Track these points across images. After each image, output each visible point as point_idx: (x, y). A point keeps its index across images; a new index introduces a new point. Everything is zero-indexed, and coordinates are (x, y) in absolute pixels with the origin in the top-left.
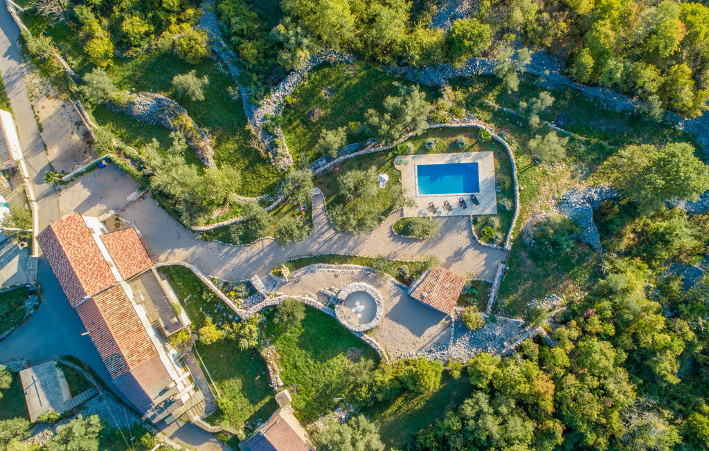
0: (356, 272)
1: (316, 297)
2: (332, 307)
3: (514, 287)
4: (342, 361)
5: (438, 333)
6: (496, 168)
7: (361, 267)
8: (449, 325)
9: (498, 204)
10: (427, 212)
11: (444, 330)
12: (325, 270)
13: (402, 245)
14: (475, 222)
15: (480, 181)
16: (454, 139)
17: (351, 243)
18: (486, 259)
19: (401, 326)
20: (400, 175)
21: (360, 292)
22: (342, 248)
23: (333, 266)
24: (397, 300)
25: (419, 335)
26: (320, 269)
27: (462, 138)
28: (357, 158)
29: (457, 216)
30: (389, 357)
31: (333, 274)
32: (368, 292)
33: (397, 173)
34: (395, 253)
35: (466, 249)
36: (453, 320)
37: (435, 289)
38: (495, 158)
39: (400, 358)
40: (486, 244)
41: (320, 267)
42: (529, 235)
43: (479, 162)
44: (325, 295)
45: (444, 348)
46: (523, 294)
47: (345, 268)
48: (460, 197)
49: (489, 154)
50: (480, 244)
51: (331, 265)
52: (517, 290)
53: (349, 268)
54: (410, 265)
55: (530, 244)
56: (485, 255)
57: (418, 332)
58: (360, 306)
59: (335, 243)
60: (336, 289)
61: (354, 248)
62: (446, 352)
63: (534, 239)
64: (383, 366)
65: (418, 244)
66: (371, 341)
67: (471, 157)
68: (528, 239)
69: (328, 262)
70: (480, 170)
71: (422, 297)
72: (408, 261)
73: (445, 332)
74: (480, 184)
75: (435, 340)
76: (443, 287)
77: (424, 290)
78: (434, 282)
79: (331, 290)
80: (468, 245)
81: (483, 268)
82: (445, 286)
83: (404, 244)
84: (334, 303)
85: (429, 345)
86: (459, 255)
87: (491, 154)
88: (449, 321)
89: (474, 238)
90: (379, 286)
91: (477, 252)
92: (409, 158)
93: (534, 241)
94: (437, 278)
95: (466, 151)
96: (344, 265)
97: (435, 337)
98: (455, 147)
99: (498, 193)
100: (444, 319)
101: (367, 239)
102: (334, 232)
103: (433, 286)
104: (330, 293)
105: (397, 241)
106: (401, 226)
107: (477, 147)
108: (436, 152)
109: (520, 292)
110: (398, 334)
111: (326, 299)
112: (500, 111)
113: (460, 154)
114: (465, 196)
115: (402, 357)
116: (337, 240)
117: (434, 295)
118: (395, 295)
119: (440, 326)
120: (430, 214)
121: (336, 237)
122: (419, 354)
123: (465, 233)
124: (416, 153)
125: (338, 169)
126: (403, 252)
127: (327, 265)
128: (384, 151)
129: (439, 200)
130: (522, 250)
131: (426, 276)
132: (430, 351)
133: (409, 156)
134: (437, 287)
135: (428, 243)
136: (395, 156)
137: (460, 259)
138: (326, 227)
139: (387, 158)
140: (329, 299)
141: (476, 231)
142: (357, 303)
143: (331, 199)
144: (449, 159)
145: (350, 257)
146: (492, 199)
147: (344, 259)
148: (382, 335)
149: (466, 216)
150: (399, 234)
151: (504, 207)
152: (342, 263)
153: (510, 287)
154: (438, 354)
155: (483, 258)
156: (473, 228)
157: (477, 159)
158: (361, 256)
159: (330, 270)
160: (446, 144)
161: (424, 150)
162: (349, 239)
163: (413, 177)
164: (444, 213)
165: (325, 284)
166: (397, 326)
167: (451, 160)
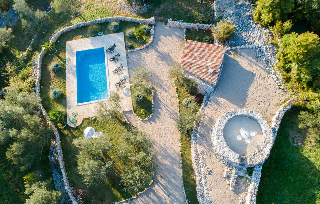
0: (200, 149)
1: (242, 195)
2: (250, 171)
3: (186, 13)
4: (310, 150)
5: (245, 59)
6: (82, 38)
7: (193, 146)
8: (235, 51)
9: (115, 32)
10: (125, 88)
11: (241, 55)
12: (205, 188)
13: (163, 108)
14: (131, 47)
15: (93, 48)
16: (52, 74)
17: (167, 162)
18: (165, 36)
19: (249, 93)
20: (88, 119)
21: (224, 136)
22: (175, 173)
23: (197, 179)
24: (222, 100)
25: (254, 75)
26: (206, 195)
27: (51, 66)
28: (67, 169)
29: (127, 62)
30: (287, 100)
31: (209, 177)
32: (223, 127)
33: (86, 122)
34: (171, 114)
35: (158, 52)
36: (229, 48)
37: (202, 64)
38: (72, 39)
39: (283, 89)
40: (152, 37)
41: (203, 195)
42: (140, 9)
43: (75, 51)
44: (237, 183)
45: (260, 50)
46: (191, 6)
47: (197, 163)
48: (109, 61)
49: (68, 44)
50: (152, 42)
51: (197, 183)
52: (189, 11)
53: (198, 159)
54: (181, 98)
55: (147, 7)
56: (162, 37)
57: (251, 76)
58: (242, 134)
59: (170, 182)
60: (226, 170)
61: (172, 158)
62: (264, 47)
63: (143, 5)
64: (301, 103)
65: (158, 93)
66: (277, 119)
67: (71, 58)
68: (144, 9)
69: (194, 187)
70: (83, 49)
71: (214, 73)
72: (178, 100)
73: (243, 54)
74: (96, 47)
75: (254, 60)
76: (199, 57)
77: (206, 73)
78: (196, 66)
79: (228, 177)
80: (154, 51)
81: (174, 37)
82: (198, 56)
83: (161, 106)
84: (244, 169)
85: (260, 65)
86: (164, 57)
87: (68, 43)
88: (231, 52)
89: (147, 47)
90: (212, 121)
91: (160, 43)
92: (70, 113)
93: (145, 5)
94: (191, 64)
95: (65, 62)
96: (194, 166)
97: (251, 61)
98: (61, 72)
99: (104, 34)
100: (230, 56)
101: (160, 145)
102: (156, 186)
103: (200, 66)
104: (233, 177)
105: (159, 114)
106: (142, 111)
107: (61, 55)
108: (65, 87)
109: (190, 8)
110: (259, 95)
111: (242, 181)
112: (33, 46)
113: (67, 66)
114: (108, 57)
115: (282, 87)
116: (165, 180)
117: (209, 64)
118: (218, 103)
119: (238, 59)
120: (128, 85)
121: (163, 182)
122: (273, 72)
123: (143, 54)
124: (65, 106)
125: (80, 191)
126: (170, 106)
127: (198, 188)
128: (61, 140)
129: (112, 79)
130: (153, 12)
131: (191, 74)
132: (267, 62)
133: (68, 113)
134: (201, 62)
135: (157, 84)
136: (68, 128)
137: (169, 55)
138: (152, 196)
139: (70, 135)
140: (241, 177)
141: (140, 46)
142: (239, 138)
143: (117, 193)
144: (72, 76)
145: (183, 162)
146: (110, 37)
147: (187, 169)
148: (265, 110)
149: (127, 55)
150: (151, 112)
151: (116, 26)
152: (192, 170)
153: (187, 16)
154: (268, 54)
155: (165, 38)
156: (138, 48)
157: (73, 53)
158: (180, 149)
159: (203, 181)
160: (57, 81)
161: (61, 98)
162: (163, 165)
163: (90, 106)
164: (125, 73)
165: (223, 185)
166: (250, 97)
167: (73, 74)
